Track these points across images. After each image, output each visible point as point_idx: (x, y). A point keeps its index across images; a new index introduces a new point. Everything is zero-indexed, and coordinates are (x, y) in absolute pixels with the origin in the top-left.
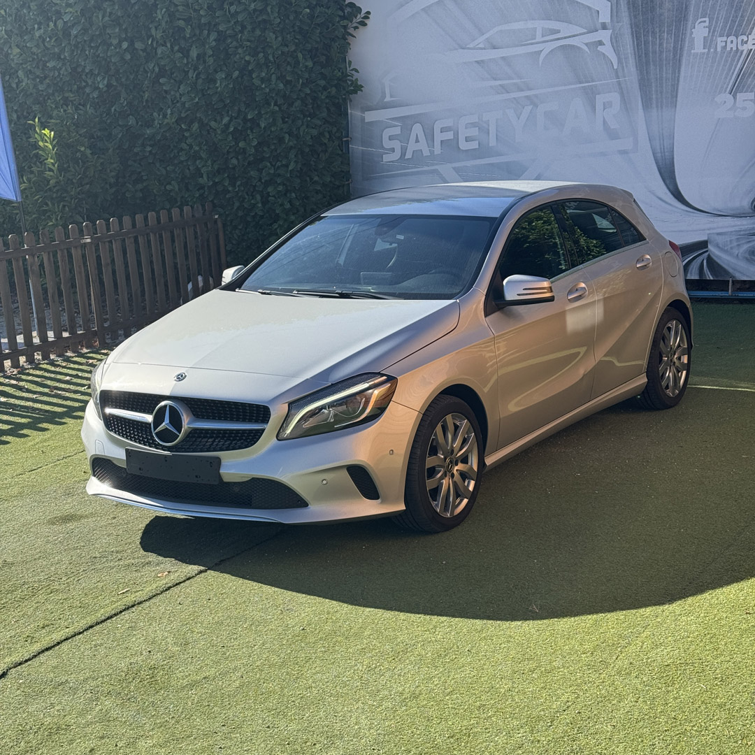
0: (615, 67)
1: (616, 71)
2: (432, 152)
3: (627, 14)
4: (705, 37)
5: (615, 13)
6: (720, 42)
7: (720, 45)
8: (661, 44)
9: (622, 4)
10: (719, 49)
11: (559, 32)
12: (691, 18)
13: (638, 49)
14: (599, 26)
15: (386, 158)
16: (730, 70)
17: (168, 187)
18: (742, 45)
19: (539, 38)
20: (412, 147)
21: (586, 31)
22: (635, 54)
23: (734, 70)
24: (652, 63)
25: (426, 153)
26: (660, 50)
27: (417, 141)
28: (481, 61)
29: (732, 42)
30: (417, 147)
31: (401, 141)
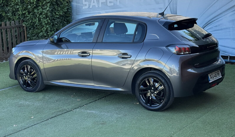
2: (98, 6)
17: (8, 14)
20: (92, 4)
25: (97, 6)
27: (94, 2)
30: (94, 4)
31: (88, 2)
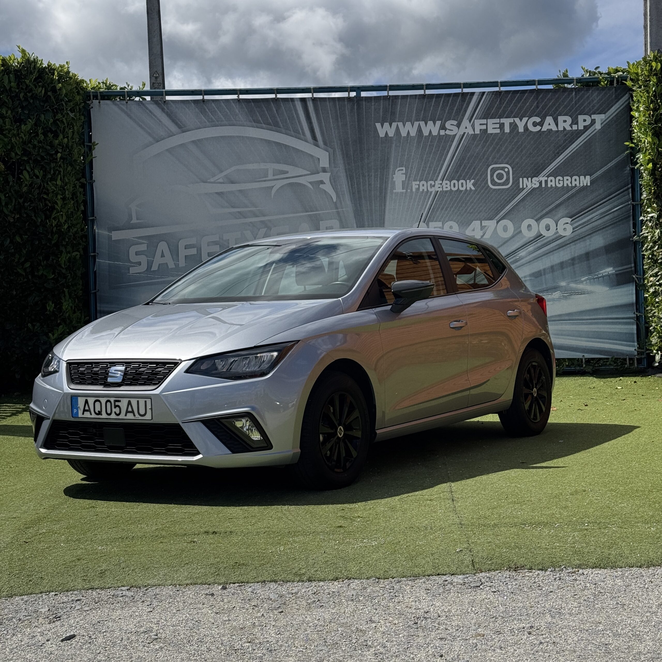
0: (335, 200)
1: (335, 204)
2: (177, 265)
3: (342, 162)
4: (403, 181)
5: (332, 160)
6: (415, 185)
7: (414, 188)
8: (370, 185)
9: (338, 154)
10: (414, 190)
11: (287, 172)
12: (392, 167)
13: (352, 188)
14: (321, 169)
15: (133, 270)
16: (423, 205)
18: (431, 188)
19: (270, 177)
20: (158, 261)
21: (309, 173)
22: (350, 191)
23: (426, 206)
24: (363, 199)
25: (171, 265)
26: (369, 189)
27: (163, 256)
28: (221, 192)
29: (423, 185)
30: (162, 261)
31: (147, 256)
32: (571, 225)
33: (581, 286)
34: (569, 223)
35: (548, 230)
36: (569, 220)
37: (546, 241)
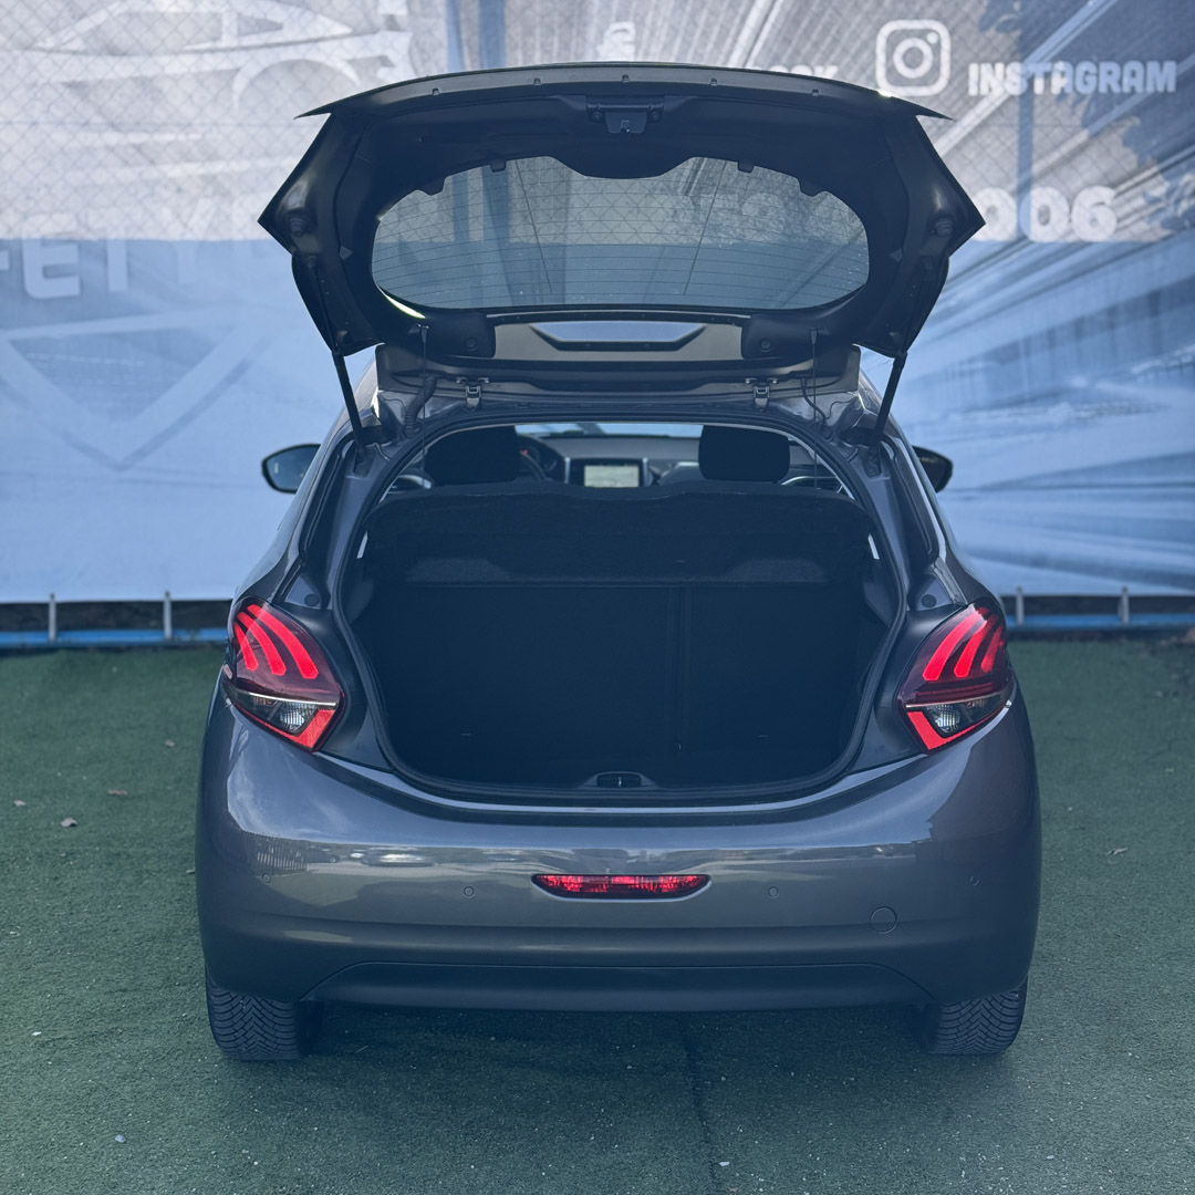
11: (278, 27)
12: (594, 20)
14: (380, 21)
19: (230, 39)
21: (346, 30)
28: (80, 82)
32: (1113, 208)
33: (1128, 390)
34: (1108, 202)
35: (1046, 222)
36: (1106, 194)
37: (1036, 256)
